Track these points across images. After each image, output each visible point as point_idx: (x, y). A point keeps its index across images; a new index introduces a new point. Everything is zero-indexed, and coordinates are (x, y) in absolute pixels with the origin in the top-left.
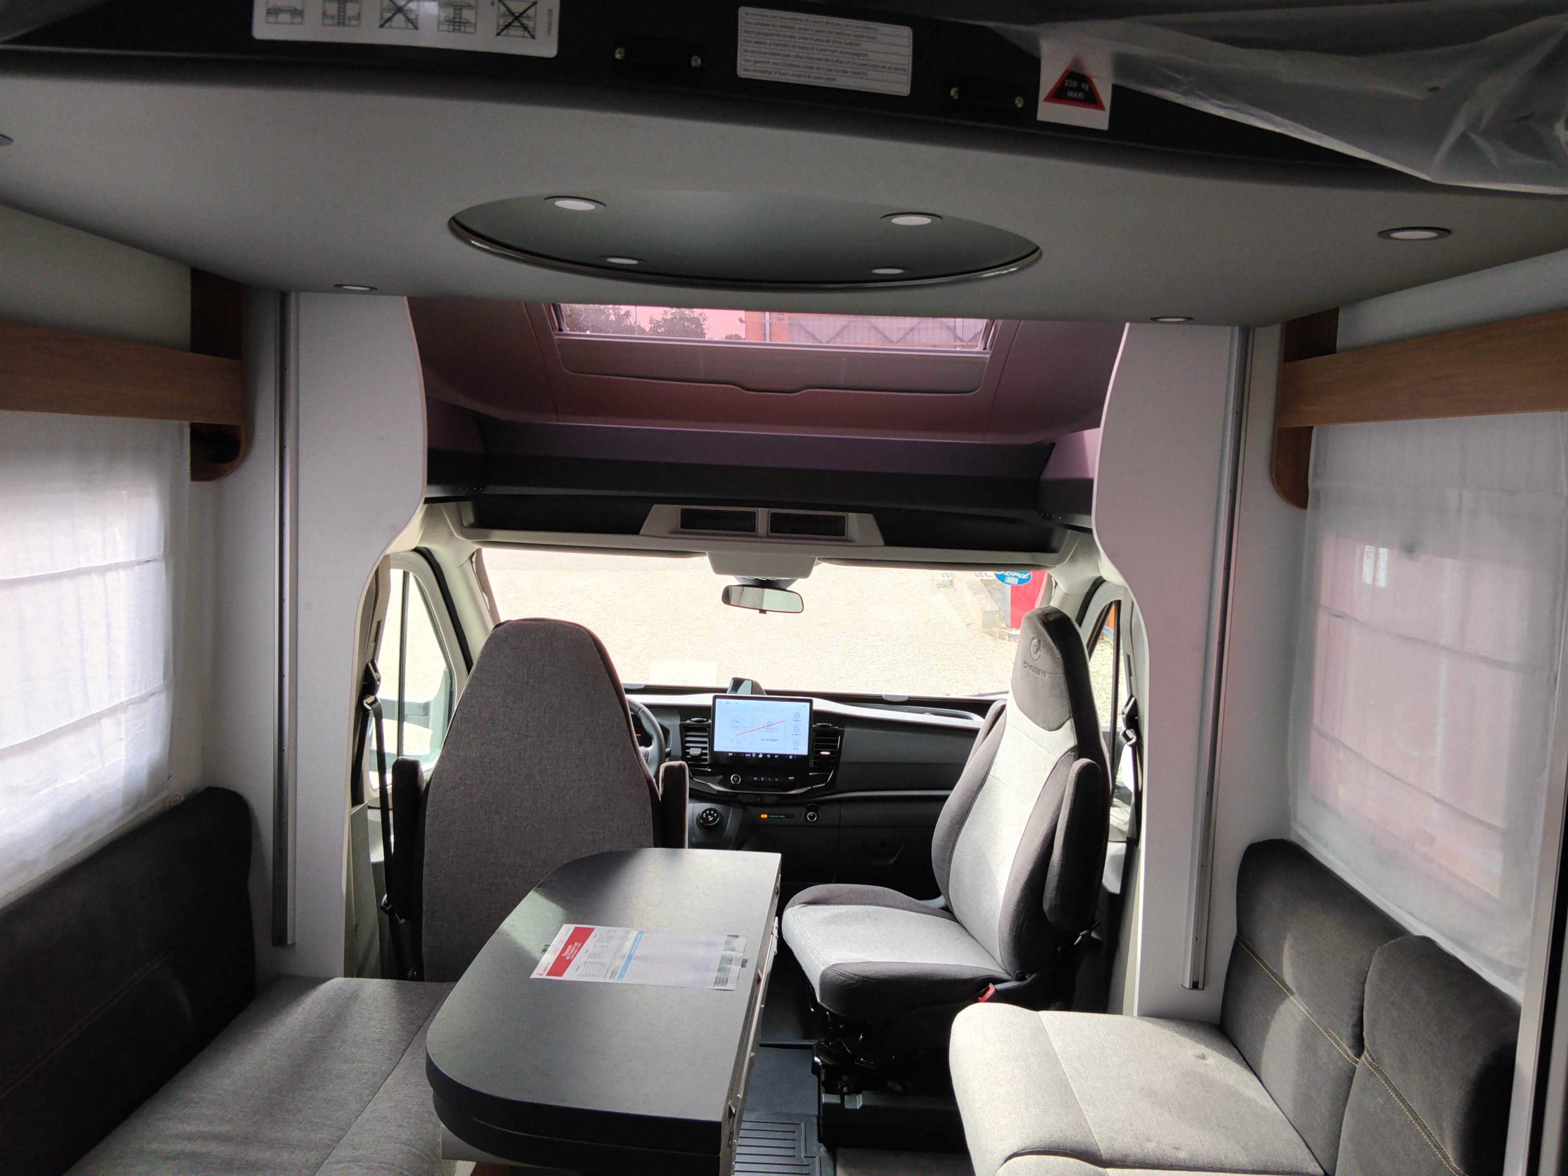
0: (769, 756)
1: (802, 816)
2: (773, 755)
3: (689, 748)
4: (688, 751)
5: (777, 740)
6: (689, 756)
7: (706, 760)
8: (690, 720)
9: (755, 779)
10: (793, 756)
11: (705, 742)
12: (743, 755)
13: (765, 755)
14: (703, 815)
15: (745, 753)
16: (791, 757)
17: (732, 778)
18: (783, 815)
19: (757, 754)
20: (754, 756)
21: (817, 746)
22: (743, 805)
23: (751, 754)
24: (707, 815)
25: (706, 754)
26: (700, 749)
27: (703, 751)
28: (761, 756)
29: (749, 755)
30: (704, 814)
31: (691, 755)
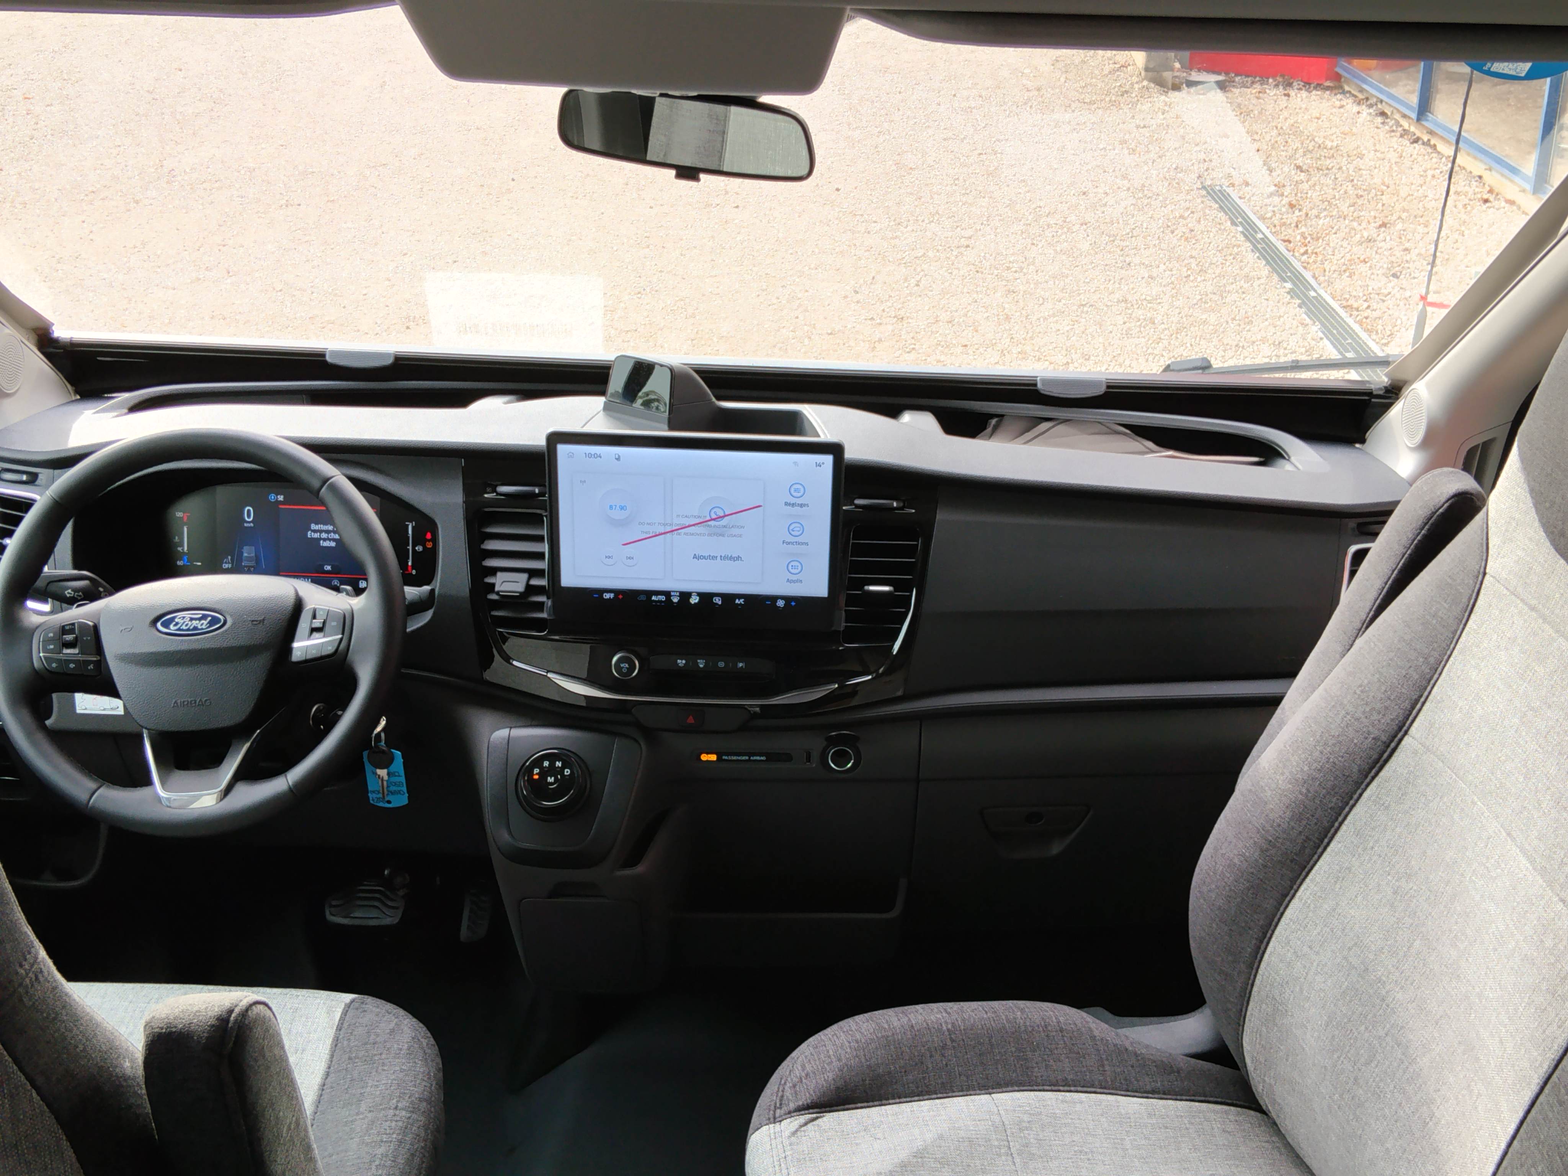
0: (718, 601)
1: (815, 755)
2: (729, 598)
3: (494, 571)
4: (489, 580)
5: (739, 558)
6: (493, 597)
7: (540, 606)
8: (494, 491)
9: (681, 662)
10: (788, 599)
11: (540, 556)
12: (643, 598)
13: (706, 597)
14: (531, 773)
15: (649, 593)
16: (781, 603)
17: (615, 659)
18: (760, 755)
19: (685, 596)
20: (675, 600)
21: (856, 567)
22: (650, 734)
23: (667, 594)
24: (544, 774)
25: (540, 590)
26: (524, 576)
27: (535, 582)
28: (694, 600)
29: (662, 598)
30: (536, 771)
31: (498, 593)
